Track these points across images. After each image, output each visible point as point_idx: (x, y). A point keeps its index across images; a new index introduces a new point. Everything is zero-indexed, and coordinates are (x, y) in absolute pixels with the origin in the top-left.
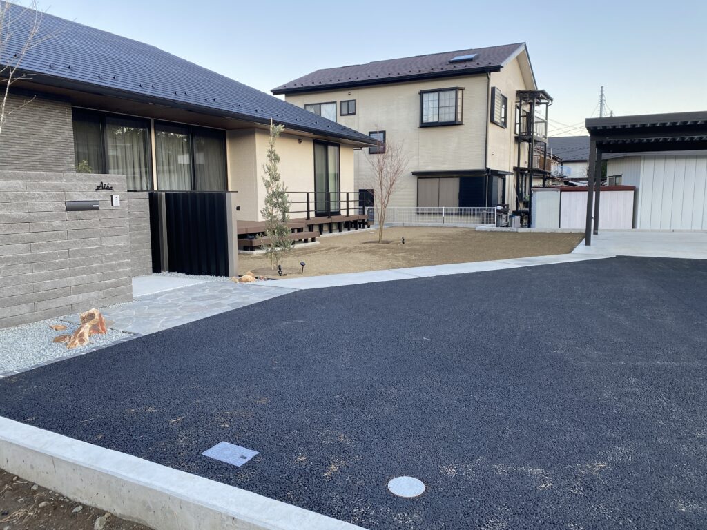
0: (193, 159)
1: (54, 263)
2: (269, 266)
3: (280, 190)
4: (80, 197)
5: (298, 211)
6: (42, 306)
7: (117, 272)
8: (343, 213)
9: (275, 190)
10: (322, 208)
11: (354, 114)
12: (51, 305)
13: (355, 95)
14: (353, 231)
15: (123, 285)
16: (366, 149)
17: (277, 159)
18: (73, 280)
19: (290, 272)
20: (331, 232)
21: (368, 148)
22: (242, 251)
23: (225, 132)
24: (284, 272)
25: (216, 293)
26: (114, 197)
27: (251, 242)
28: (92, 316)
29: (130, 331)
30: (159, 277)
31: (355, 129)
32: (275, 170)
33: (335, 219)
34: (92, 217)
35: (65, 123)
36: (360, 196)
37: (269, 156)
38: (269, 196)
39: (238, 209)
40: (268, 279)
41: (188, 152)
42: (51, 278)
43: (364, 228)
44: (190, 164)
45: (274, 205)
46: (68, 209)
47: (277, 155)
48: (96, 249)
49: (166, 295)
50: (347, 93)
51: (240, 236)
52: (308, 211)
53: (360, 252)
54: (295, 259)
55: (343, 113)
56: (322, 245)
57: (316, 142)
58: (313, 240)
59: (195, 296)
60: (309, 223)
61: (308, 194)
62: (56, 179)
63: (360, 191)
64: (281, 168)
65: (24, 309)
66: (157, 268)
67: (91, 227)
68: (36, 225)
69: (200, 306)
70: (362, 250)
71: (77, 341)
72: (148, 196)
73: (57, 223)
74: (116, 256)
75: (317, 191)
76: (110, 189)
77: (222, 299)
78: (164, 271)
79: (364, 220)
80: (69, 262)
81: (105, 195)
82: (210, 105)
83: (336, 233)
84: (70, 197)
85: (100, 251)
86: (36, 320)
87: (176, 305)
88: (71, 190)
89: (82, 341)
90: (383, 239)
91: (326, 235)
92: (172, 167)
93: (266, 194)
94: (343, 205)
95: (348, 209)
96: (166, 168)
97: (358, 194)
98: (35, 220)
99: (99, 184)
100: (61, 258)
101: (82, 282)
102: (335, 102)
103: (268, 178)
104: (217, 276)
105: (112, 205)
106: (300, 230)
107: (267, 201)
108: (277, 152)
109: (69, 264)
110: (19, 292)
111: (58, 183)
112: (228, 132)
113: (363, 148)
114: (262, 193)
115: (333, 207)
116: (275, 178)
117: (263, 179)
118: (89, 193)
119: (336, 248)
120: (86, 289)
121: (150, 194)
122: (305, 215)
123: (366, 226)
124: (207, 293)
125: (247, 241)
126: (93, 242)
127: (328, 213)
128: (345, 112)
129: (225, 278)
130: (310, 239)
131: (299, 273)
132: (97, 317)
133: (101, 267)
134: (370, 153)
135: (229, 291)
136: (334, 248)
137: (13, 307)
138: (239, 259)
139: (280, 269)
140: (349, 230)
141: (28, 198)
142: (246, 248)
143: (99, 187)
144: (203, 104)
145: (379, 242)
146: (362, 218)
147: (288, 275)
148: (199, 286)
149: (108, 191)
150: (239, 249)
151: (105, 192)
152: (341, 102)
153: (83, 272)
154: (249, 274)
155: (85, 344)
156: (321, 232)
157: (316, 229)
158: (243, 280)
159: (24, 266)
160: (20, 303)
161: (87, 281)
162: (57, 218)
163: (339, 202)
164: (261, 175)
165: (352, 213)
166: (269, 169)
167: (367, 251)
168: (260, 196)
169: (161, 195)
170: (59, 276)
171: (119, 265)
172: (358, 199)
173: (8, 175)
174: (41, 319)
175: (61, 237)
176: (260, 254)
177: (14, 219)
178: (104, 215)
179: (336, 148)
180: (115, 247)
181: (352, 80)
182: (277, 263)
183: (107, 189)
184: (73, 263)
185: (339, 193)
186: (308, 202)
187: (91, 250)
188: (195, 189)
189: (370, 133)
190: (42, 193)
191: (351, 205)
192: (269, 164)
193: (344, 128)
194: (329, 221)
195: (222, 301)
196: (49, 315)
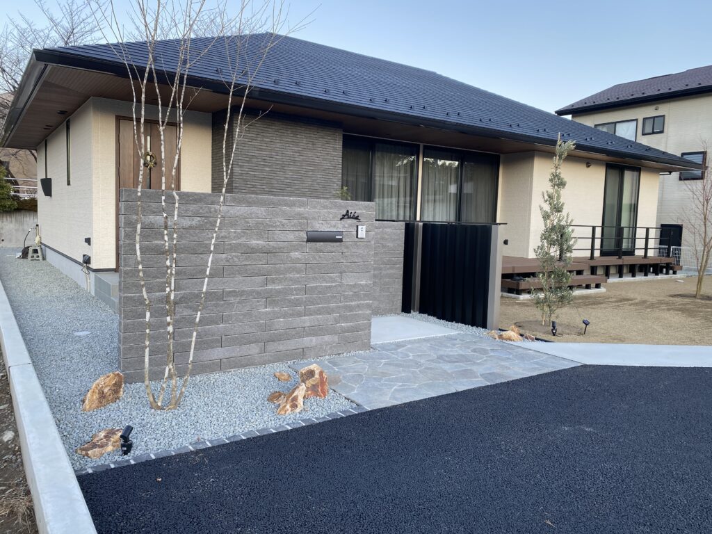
0: (460, 189)
1: (289, 301)
2: (540, 318)
3: (563, 223)
4: (322, 227)
5: (581, 248)
6: (272, 347)
7: (356, 315)
8: (639, 253)
9: (555, 224)
10: (611, 245)
11: (662, 132)
12: (282, 347)
13: (664, 109)
14: (651, 277)
15: (361, 330)
16: (675, 175)
17: (562, 184)
18: (307, 321)
19: (567, 331)
20: (621, 276)
21: (678, 173)
22: (505, 294)
23: (499, 156)
24: (559, 329)
25: (468, 352)
26: (360, 227)
27: (518, 284)
28: (311, 373)
29: (353, 399)
30: (407, 319)
31: (662, 149)
32: (559, 197)
33: (627, 260)
34: (333, 249)
35: (335, 149)
36: (661, 232)
37: (551, 180)
38: (546, 231)
39: (506, 242)
40: (537, 339)
41: (456, 182)
42: (285, 316)
43: (667, 273)
44: (457, 194)
45: (552, 243)
46: (309, 240)
47: (562, 179)
48: (335, 286)
49: (409, 346)
50: (654, 107)
51: (504, 276)
52: (593, 249)
53: (669, 310)
54: (573, 311)
55: (646, 131)
56: (610, 294)
57: (609, 166)
58: (598, 286)
59: (442, 353)
60: (593, 263)
61: (594, 228)
62: (300, 206)
63: (663, 226)
64: (566, 196)
65: (254, 349)
66: (406, 308)
67: (331, 261)
68: (274, 256)
69: (445, 371)
70: (671, 307)
71: (288, 407)
72: (404, 227)
73: (296, 255)
74: (356, 296)
75: (606, 224)
76: (357, 218)
77: (475, 364)
78: (414, 312)
79: (668, 264)
80: (304, 299)
81: (351, 226)
82: (485, 125)
83: (627, 279)
84: (312, 227)
85: (339, 288)
86: (265, 363)
87: (418, 365)
88: (314, 219)
89: (294, 406)
90: (702, 293)
91: (613, 280)
92: (437, 197)
93: (543, 228)
94: (640, 244)
95: (646, 249)
96: (431, 197)
97: (659, 230)
98: (274, 251)
99: (345, 213)
100: (297, 294)
101: (317, 323)
102: (637, 120)
103: (547, 208)
104: (472, 326)
105: (357, 237)
106: (579, 272)
107: (545, 237)
108: (562, 176)
109: (305, 302)
110: (251, 330)
111: (301, 210)
112: (502, 156)
113: (673, 173)
114: (537, 226)
115: (625, 245)
116: (558, 209)
117: (541, 209)
118: (333, 223)
119: (631, 300)
120: (320, 332)
121: (406, 224)
122: (588, 254)
123: (671, 272)
124: (456, 351)
125: (514, 282)
126: (331, 278)
127: (618, 252)
128: (648, 129)
129: (482, 330)
130: (593, 285)
131: (580, 334)
132: (317, 376)
133: (338, 307)
134: (680, 179)
135: (484, 352)
136: (628, 300)
137: (243, 347)
138: (502, 304)
139: (554, 327)
140: (646, 275)
141: (269, 226)
142: (510, 291)
143: (344, 216)
144: (477, 124)
145: (695, 297)
146: (665, 260)
147: (565, 336)
148: (450, 338)
149: (355, 221)
150: (502, 291)
151: (350, 221)
152: (645, 119)
153: (319, 312)
154: (513, 330)
155: (298, 410)
156: (607, 274)
157: (600, 272)
158: (504, 336)
159: (258, 302)
160: (250, 343)
161: (321, 323)
162: (296, 250)
163: (634, 239)
164: (538, 203)
165: (651, 253)
166: (550, 197)
167: (679, 310)
168: (532, 228)
169: (418, 225)
170: (292, 315)
171: (358, 306)
172: (658, 237)
173: (250, 200)
174: (270, 362)
175: (299, 271)
176: (528, 300)
177: (253, 248)
178: (347, 248)
179: (636, 173)
180: (355, 286)
181: (661, 92)
182: (550, 316)
183: (353, 218)
184: (309, 301)
185: (635, 228)
186: (593, 238)
187: (330, 287)
188: (459, 220)
189: (683, 154)
190: (284, 221)
191: (652, 243)
192: (551, 190)
193: (649, 149)
194: (620, 262)
195: (474, 368)
196: (279, 358)
